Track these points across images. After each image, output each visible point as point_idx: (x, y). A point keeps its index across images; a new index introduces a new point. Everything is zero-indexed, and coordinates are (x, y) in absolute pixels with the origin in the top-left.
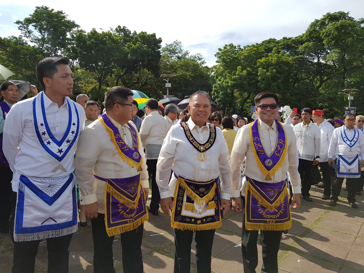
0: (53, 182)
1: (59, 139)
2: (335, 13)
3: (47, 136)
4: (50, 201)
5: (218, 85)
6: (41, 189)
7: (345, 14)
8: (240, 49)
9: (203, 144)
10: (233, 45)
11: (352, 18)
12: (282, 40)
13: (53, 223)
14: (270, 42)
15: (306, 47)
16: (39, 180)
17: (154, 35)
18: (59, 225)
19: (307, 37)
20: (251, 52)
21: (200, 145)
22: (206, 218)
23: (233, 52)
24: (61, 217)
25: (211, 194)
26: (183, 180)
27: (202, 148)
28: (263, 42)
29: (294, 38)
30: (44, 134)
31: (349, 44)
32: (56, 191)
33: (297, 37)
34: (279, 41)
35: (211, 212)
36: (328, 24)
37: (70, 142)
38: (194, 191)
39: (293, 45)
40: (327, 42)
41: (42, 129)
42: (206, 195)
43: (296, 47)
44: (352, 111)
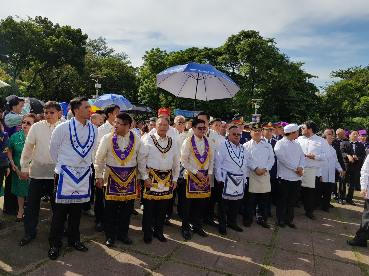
0: (80, 170)
1: (83, 145)
2: (249, 31)
3: (76, 142)
4: (78, 181)
5: (144, 87)
6: (73, 174)
7: (257, 33)
8: (166, 54)
9: (164, 148)
10: (160, 50)
11: (262, 37)
12: (203, 49)
13: (77, 194)
14: (193, 50)
15: (224, 59)
16: (72, 169)
17: (79, 31)
18: (80, 196)
19: (225, 49)
20: (176, 58)
21: (163, 149)
22: (164, 192)
23: (160, 56)
24: (82, 191)
25: (168, 178)
26: (152, 170)
27: (164, 151)
28: (187, 50)
29: (214, 49)
30: (75, 141)
31: (258, 60)
32: (82, 176)
33: (216, 49)
34: (201, 51)
35: (167, 189)
36: (243, 40)
37: (89, 147)
38: (158, 176)
39: (213, 55)
40: (240, 56)
41: (74, 139)
42: (165, 178)
43: (215, 58)
44: (258, 118)
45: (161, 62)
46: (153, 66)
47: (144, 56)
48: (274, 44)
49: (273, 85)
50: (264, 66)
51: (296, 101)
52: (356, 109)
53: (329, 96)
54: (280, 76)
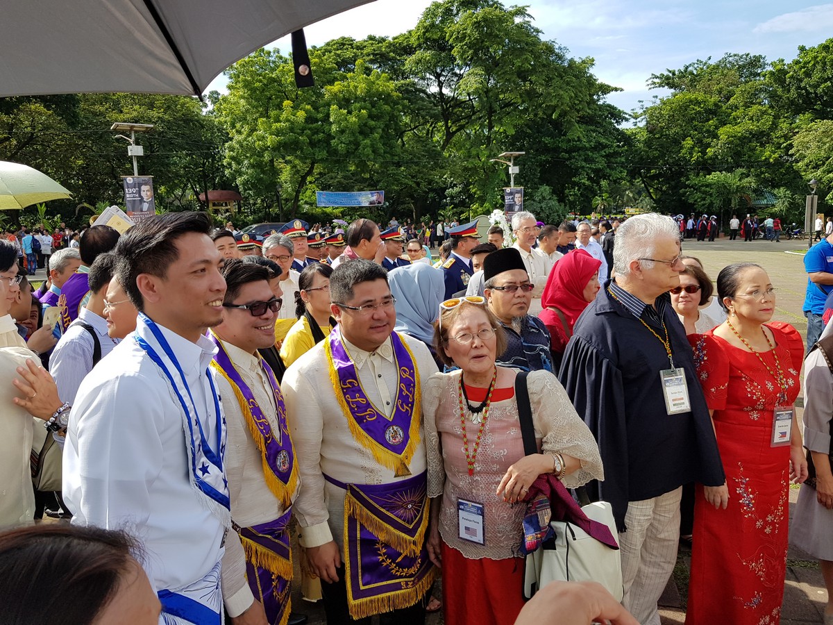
5: (236, 143)
15: (418, 62)
19: (418, 38)
28: (328, 44)
29: (391, 39)
31: (497, 58)
33: (397, 38)
36: (457, 14)
39: (392, 54)
40: (459, 52)
43: (399, 60)
44: (517, 195)
45: (271, 77)
46: (253, 90)
48: (527, 19)
49: (536, 115)
50: (513, 74)
51: (585, 149)
52: (710, 154)
53: (650, 132)
54: (549, 94)
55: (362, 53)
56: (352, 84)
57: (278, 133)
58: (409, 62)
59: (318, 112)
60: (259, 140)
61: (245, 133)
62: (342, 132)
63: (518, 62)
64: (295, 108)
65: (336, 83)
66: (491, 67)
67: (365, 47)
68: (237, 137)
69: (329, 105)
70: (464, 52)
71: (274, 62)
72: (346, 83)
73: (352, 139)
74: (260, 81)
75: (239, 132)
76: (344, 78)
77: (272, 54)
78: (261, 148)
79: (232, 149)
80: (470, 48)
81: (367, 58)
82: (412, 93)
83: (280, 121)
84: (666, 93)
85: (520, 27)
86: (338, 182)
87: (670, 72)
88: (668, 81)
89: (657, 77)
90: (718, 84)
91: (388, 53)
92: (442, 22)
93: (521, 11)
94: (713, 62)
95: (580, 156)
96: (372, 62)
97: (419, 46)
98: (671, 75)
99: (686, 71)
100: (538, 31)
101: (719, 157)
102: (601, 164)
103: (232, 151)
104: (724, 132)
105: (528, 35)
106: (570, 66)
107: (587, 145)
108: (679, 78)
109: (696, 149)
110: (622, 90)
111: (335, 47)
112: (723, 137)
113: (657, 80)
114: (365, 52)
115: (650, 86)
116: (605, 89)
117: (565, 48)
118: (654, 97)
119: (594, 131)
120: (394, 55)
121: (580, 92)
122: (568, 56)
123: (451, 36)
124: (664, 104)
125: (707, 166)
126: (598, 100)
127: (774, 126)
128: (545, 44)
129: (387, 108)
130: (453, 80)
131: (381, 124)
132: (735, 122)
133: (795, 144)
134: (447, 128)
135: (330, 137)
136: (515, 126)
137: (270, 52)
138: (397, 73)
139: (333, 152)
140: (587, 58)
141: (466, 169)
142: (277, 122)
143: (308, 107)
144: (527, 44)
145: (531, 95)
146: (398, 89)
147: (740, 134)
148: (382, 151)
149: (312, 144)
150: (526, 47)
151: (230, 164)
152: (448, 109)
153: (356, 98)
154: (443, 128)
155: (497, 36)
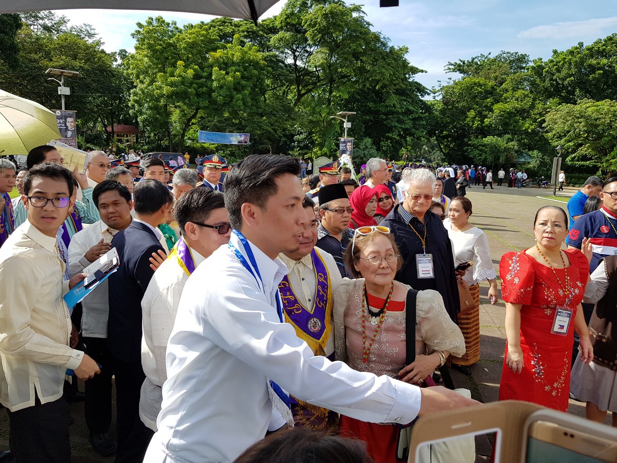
5: (139, 90)
10: (164, 21)
14: (225, 22)
15: (280, 39)
20: (197, 36)
23: (164, 33)
34: (238, 23)
36: (311, 6)
40: (311, 35)
43: (265, 37)
44: (348, 144)
45: (169, 43)
46: (155, 51)
47: (136, 31)
48: (362, 14)
49: (364, 86)
50: (349, 54)
51: (397, 113)
52: (486, 123)
53: (445, 104)
54: (375, 71)
55: (238, 30)
56: (230, 52)
57: (172, 84)
58: (274, 39)
59: (203, 71)
60: (157, 89)
61: (147, 83)
62: (221, 87)
63: (353, 46)
64: (186, 67)
65: (218, 51)
66: (334, 47)
67: (241, 25)
68: (140, 86)
69: (211, 66)
70: (315, 35)
71: (172, 31)
72: (225, 51)
73: (228, 93)
74: (161, 45)
75: (142, 82)
76: (224, 48)
77: (170, 25)
78: (158, 95)
79: (135, 94)
80: (319, 33)
81: (242, 34)
82: (274, 62)
83: (174, 76)
84: (458, 76)
85: (356, 20)
86: (214, 124)
87: (461, 61)
88: (460, 68)
89: (452, 65)
90: (495, 73)
91: (258, 31)
92: (299, 11)
93: (357, 9)
94: (492, 57)
95: (394, 118)
96: (246, 37)
97: (281, 28)
98: (462, 64)
99: (472, 61)
100: (369, 24)
101: (493, 125)
102: (409, 125)
103: (136, 96)
104: (497, 108)
105: (362, 27)
106: (391, 51)
107: (400, 111)
108: (468, 66)
109: (477, 118)
110: (426, 72)
111: (218, 23)
112: (497, 112)
113: (452, 67)
114: (241, 29)
115: (446, 71)
116: (415, 71)
117: (388, 38)
118: (449, 79)
119: (405, 101)
120: (262, 33)
121: (397, 71)
122: (390, 44)
123: (306, 23)
124: (456, 84)
125: (484, 131)
126: (409, 78)
127: (533, 106)
128: (374, 34)
129: (255, 72)
130: (304, 56)
131: (250, 84)
132: (505, 101)
133: (547, 120)
134: (299, 91)
135: (211, 90)
136: (348, 93)
137: (169, 24)
138: (263, 47)
139: (213, 102)
140: (403, 47)
141: (311, 122)
142: (172, 76)
143: (196, 67)
144: (361, 33)
145: (361, 71)
146: (265, 59)
147: (508, 110)
148: (250, 104)
149: (198, 95)
150: (360, 36)
151: (133, 106)
152: (300, 77)
153: (233, 63)
154: (295, 90)
155: (339, 25)
